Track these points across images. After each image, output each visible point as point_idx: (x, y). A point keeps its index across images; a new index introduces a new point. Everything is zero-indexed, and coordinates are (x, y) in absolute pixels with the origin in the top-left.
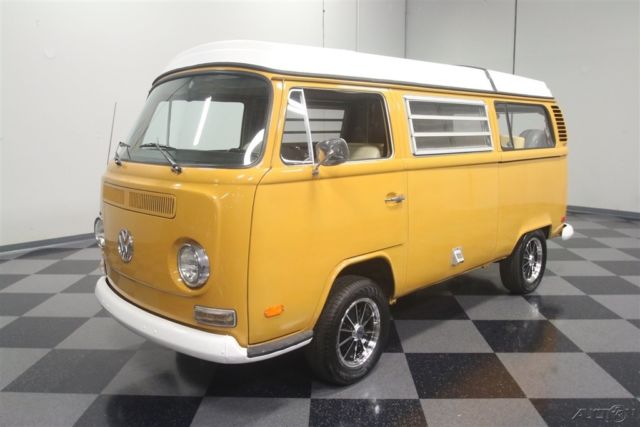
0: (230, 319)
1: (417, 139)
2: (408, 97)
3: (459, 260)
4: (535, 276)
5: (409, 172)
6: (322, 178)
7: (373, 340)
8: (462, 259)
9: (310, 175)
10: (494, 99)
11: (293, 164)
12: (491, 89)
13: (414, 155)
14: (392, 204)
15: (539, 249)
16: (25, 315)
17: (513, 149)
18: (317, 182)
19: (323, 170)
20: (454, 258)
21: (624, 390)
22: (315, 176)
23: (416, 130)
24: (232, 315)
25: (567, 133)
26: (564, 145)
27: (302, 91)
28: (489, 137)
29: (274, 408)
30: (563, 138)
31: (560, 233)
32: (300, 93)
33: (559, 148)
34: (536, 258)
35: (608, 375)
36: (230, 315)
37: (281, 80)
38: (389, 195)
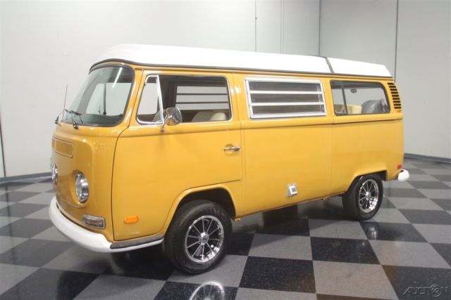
0: (100, 223)
1: (254, 107)
2: (247, 78)
3: (292, 193)
4: (372, 208)
5: (246, 131)
6: (168, 134)
7: (218, 246)
8: (296, 192)
9: (159, 132)
10: (329, 79)
11: (147, 124)
12: (329, 71)
13: (251, 118)
14: (230, 152)
15: (376, 187)
16: (26, 217)
17: (347, 114)
18: (165, 137)
19: (168, 128)
20: (289, 191)
21: (395, 294)
22: (162, 132)
23: (253, 101)
24: (102, 221)
25: (401, 103)
26: (400, 111)
27: (158, 76)
28: (323, 106)
29: (140, 285)
30: (398, 106)
31: (397, 177)
32: (156, 78)
33: (394, 114)
34: (373, 194)
35: (389, 282)
36: (100, 221)
37: (141, 69)
38: (228, 145)
